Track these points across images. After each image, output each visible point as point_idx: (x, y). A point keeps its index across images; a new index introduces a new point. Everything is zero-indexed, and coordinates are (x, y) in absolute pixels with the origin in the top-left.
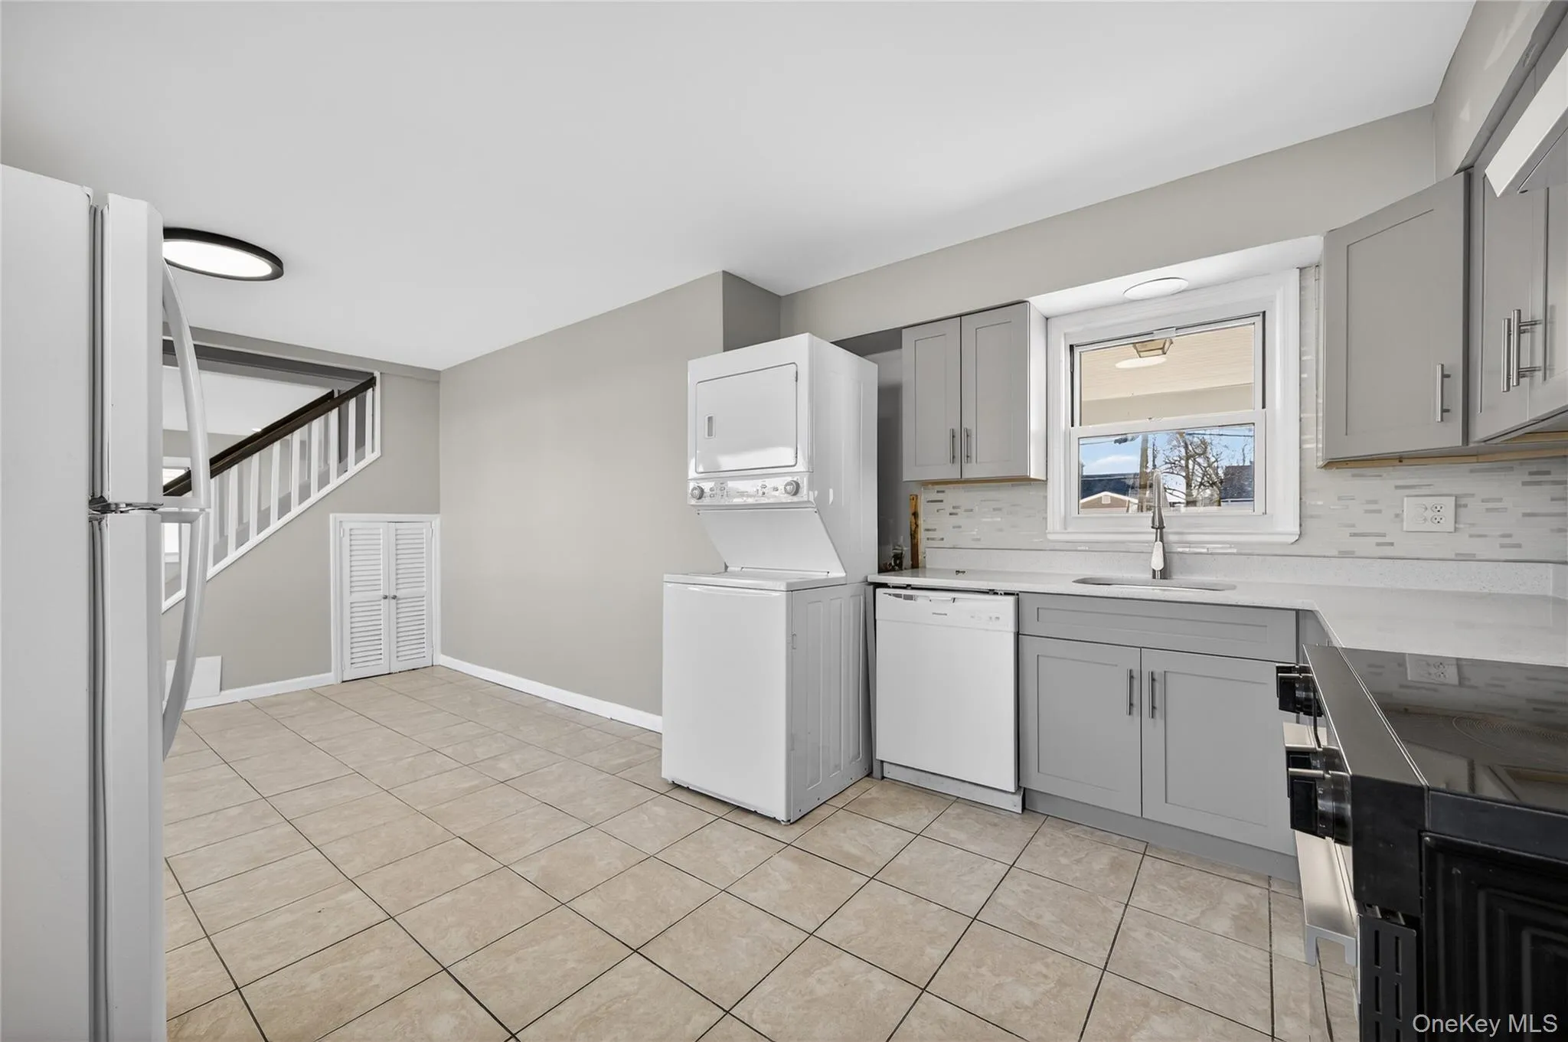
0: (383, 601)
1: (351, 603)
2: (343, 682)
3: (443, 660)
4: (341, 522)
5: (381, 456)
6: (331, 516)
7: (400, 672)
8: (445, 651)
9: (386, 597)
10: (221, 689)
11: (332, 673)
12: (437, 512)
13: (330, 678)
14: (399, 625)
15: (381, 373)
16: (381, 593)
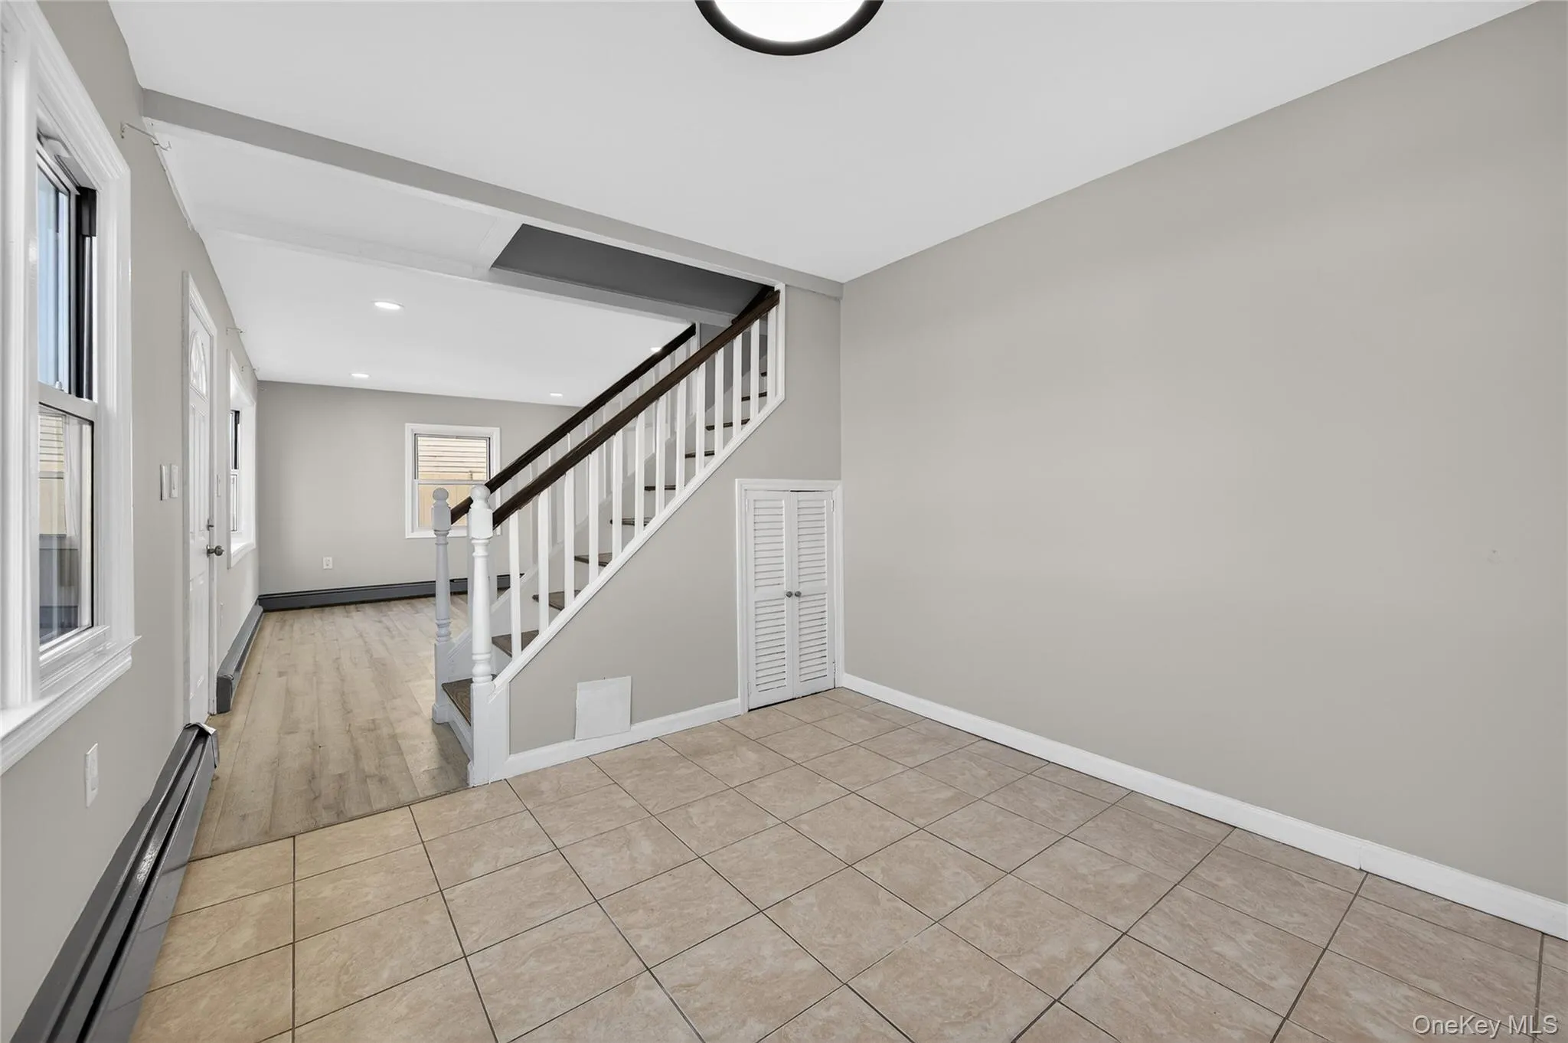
0: (786, 600)
1: (756, 602)
2: (750, 711)
3: (848, 681)
4: (746, 490)
5: (785, 399)
6: (736, 480)
7: (803, 697)
8: (849, 670)
9: (789, 595)
10: (631, 723)
11: (738, 700)
12: (839, 479)
13: (735, 706)
14: (802, 633)
15: (786, 285)
16: (785, 588)
